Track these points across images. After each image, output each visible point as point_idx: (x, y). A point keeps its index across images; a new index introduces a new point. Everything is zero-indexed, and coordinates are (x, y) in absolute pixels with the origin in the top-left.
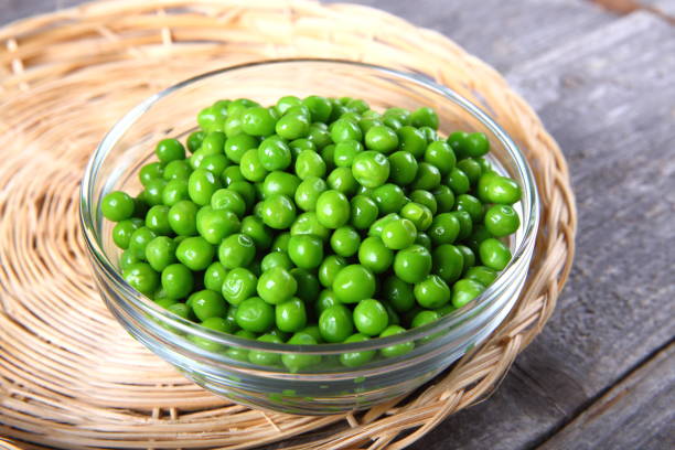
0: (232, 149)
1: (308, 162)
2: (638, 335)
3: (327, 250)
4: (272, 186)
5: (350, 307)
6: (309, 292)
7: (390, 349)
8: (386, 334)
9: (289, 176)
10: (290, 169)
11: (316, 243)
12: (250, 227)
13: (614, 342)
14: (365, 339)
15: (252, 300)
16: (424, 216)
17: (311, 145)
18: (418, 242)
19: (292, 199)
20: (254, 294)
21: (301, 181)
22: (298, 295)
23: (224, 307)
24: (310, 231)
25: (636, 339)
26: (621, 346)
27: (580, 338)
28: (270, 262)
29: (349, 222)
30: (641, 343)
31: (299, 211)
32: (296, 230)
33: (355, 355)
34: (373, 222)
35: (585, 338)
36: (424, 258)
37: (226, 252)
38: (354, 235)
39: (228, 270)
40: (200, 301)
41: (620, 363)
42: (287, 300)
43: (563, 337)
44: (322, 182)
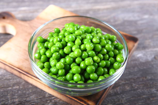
1: (78, 41)
3: (74, 61)
4: (69, 44)
5: (74, 74)
6: (67, 69)
7: (78, 86)
8: (79, 82)
9: (73, 43)
11: (71, 59)
12: (61, 52)
14: (74, 82)
16: (98, 60)
17: (81, 38)
18: (93, 65)
19: (71, 48)
20: (55, 66)
21: (75, 45)
24: (72, 56)
28: (62, 60)
29: (81, 56)
31: (72, 51)
32: (70, 55)
33: (70, 85)
34: (86, 58)
36: (93, 69)
38: (81, 60)
42: (61, 69)
44: (79, 47)
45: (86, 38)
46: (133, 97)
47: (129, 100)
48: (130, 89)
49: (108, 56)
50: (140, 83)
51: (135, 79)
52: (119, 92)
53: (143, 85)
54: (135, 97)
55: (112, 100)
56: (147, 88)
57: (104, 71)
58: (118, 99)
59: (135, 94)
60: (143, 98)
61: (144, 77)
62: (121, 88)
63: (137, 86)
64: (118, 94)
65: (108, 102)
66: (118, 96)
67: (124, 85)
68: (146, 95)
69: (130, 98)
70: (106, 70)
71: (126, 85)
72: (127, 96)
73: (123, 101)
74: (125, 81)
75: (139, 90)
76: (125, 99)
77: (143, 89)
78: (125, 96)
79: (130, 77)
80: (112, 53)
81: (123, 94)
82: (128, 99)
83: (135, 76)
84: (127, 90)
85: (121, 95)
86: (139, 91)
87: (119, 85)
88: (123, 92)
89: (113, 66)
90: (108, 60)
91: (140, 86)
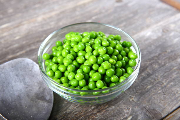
0: (72, 45)
1: (88, 49)
2: (176, 101)
3: (91, 69)
4: (80, 54)
5: (96, 82)
6: (87, 78)
7: (104, 92)
8: (103, 88)
9: (84, 52)
10: (84, 50)
11: (89, 67)
12: (75, 63)
13: (170, 103)
14: (99, 89)
15: (74, 80)
16: (114, 62)
17: (89, 44)
18: (112, 68)
19: (84, 57)
20: (75, 78)
21: (87, 53)
22: (84, 79)
23: (68, 81)
24: (88, 64)
25: (176, 102)
26: (172, 104)
27: (162, 101)
28: (79, 71)
29: (97, 63)
30: (177, 103)
31: (86, 60)
32: (85, 64)
34: (102, 63)
35: (163, 101)
36: (113, 71)
37: (69, 68)
38: (97, 66)
39: (69, 72)
40: (63, 79)
41: (171, 108)
42: (82, 80)
43: (157, 101)
44: (91, 53)
45: (94, 44)
46: (165, 72)
47: (164, 76)
48: (159, 67)
49: (121, 56)
50: (164, 58)
51: (158, 56)
52: (151, 73)
53: (167, 59)
54: (167, 72)
55: (149, 82)
56: (173, 60)
57: (123, 71)
58: (153, 79)
59: (166, 69)
60: (174, 70)
61: (164, 52)
62: (150, 68)
63: (163, 61)
64: (151, 75)
65: (146, 85)
66: (152, 77)
67: (151, 64)
68: (176, 66)
69: (164, 74)
70: (124, 70)
71: (153, 64)
72: (159, 73)
73: (159, 79)
74: (150, 61)
75: (167, 64)
76: (159, 77)
77: (169, 62)
78: (158, 74)
79: (152, 55)
80: (124, 52)
81: (155, 73)
82: (162, 75)
83: (155, 53)
84: (157, 68)
85: (154, 74)
86: (168, 66)
87: (147, 67)
88: (154, 71)
89: (129, 65)
90: (122, 60)
91: (166, 60)
